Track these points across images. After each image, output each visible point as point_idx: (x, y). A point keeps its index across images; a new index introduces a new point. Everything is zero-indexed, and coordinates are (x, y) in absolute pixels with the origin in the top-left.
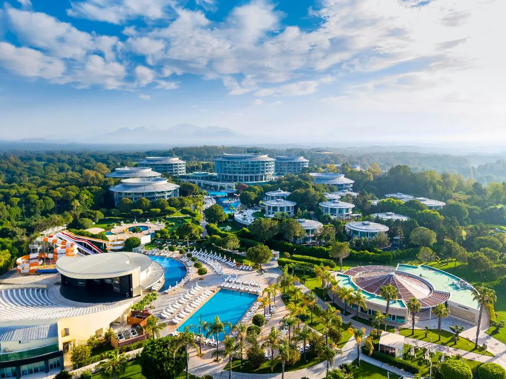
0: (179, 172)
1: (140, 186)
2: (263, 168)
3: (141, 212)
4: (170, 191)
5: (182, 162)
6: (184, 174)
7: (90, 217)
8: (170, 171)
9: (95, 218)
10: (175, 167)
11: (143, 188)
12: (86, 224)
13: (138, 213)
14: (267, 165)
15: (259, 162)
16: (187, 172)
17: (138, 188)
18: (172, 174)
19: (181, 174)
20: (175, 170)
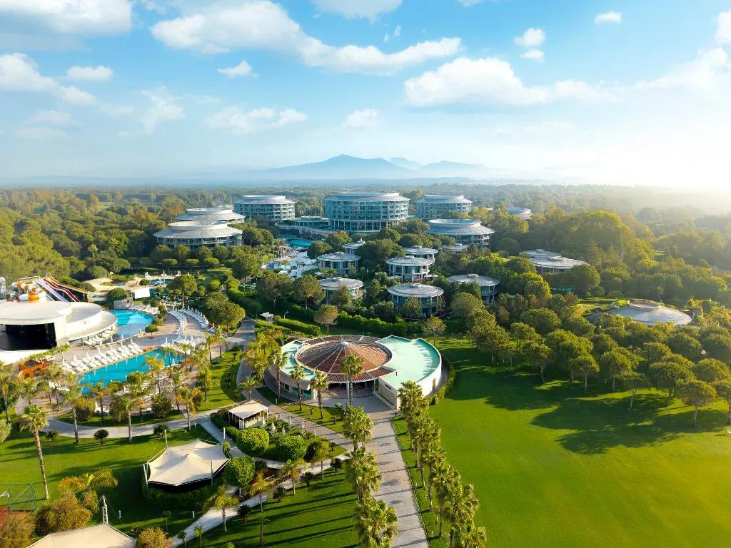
1: (186, 231)
2: (386, 212)
3: (175, 262)
6: (293, 218)
7: (104, 266)
8: (270, 214)
9: (111, 267)
10: (277, 209)
11: (187, 233)
12: (96, 273)
13: (169, 263)
14: (392, 207)
15: (380, 203)
16: (296, 216)
18: (272, 218)
19: (286, 219)
20: (277, 213)
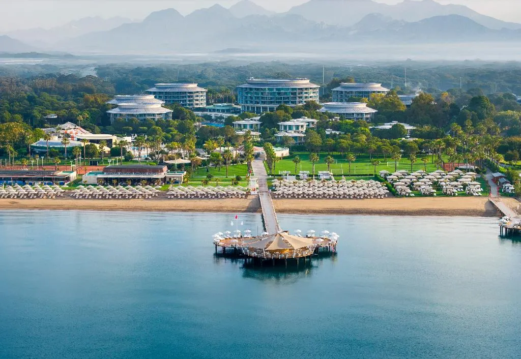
0: (195, 102)
3: (131, 128)
4: (161, 114)
5: (199, 89)
6: (204, 106)
8: (183, 101)
10: (189, 97)
13: (128, 129)
16: (208, 104)
17: (132, 110)
18: (186, 105)
19: (198, 106)
20: (189, 101)
